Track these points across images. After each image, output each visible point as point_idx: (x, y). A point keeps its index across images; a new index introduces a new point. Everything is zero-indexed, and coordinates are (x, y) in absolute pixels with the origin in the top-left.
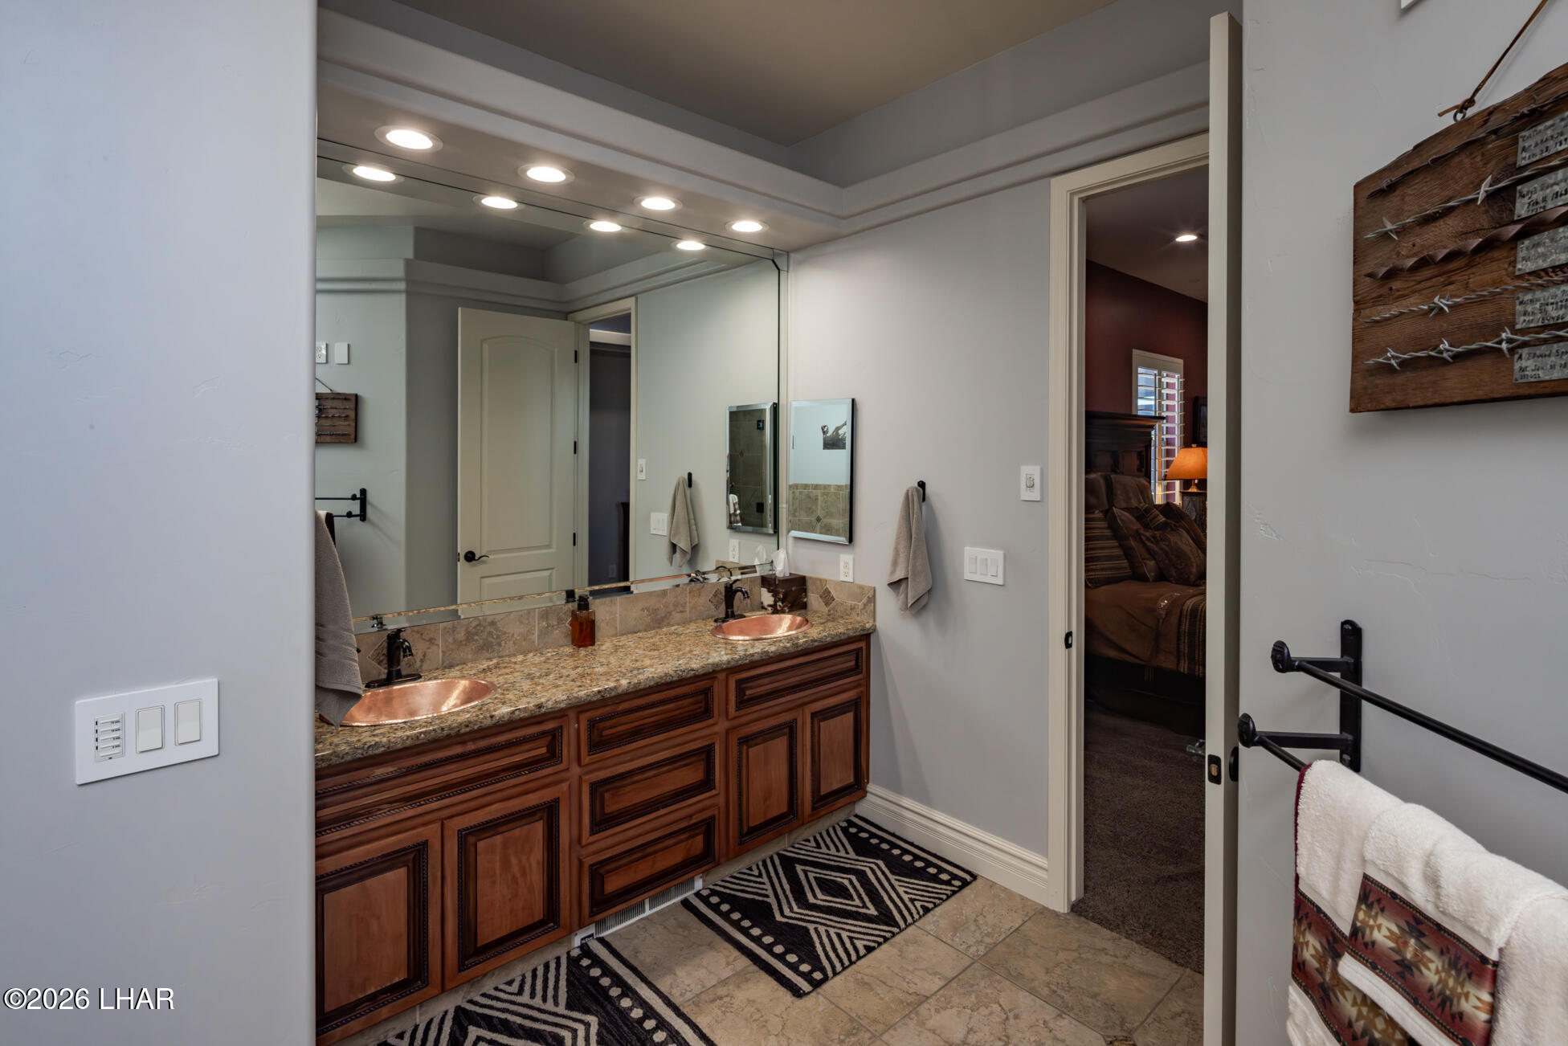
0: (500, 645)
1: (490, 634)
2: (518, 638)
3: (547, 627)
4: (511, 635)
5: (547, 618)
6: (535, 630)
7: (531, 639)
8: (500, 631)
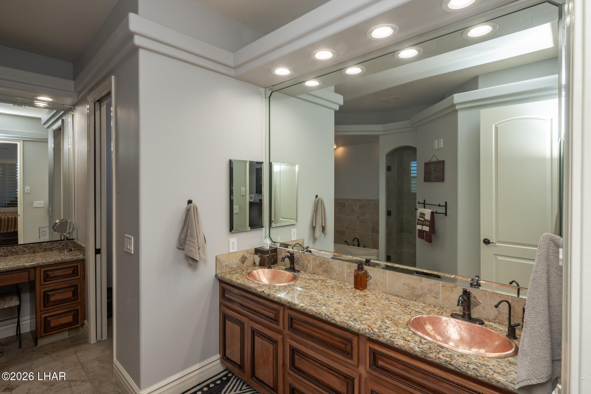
0: (331, 273)
1: (327, 266)
2: (338, 273)
3: (350, 273)
4: (335, 270)
5: (350, 268)
6: (345, 271)
7: (343, 276)
8: (332, 267)
